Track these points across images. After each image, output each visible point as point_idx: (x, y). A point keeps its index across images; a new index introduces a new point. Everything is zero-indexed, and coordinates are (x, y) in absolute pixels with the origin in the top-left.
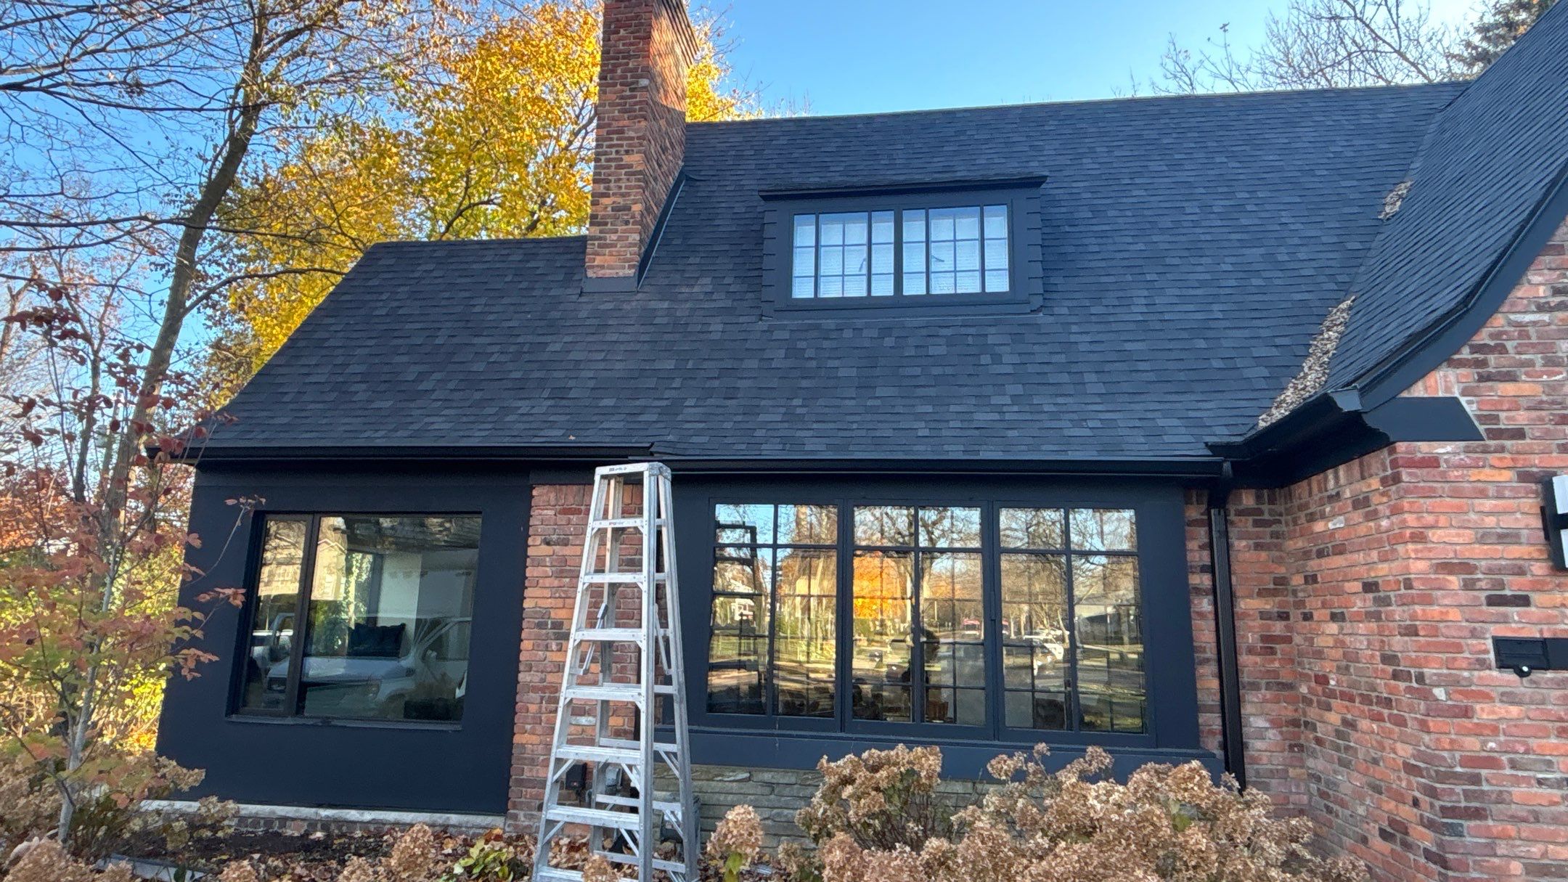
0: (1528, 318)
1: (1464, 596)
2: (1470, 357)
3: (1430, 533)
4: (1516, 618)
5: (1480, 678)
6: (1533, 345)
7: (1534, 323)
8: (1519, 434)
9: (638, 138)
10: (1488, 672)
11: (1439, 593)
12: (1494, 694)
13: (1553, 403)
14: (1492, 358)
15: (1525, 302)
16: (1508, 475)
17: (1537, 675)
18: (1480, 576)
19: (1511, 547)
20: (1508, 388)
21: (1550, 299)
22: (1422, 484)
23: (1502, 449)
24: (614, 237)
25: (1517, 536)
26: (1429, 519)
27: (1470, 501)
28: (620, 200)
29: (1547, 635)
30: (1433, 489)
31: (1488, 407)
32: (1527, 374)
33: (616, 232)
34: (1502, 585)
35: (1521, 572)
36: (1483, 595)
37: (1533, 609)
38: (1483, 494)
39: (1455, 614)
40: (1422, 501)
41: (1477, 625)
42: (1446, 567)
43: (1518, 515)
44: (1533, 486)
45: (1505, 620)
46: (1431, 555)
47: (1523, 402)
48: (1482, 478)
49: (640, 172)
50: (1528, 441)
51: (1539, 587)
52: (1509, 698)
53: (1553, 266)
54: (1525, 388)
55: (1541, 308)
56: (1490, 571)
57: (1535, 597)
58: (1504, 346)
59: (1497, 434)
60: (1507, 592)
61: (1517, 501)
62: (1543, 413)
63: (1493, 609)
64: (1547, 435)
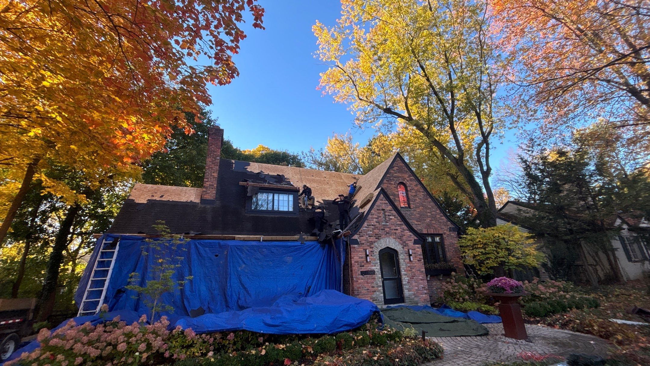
0: (364, 229)
1: (357, 266)
6: (365, 232)
10: (360, 276)
13: (367, 240)
14: (361, 234)
15: (364, 226)
16: (362, 249)
17: (365, 276)
20: (362, 238)
21: (367, 226)
23: (362, 246)
25: (363, 257)
26: (354, 255)
29: (366, 270)
30: (354, 251)
31: (360, 240)
32: (364, 236)
33: (210, 190)
35: (363, 262)
37: (364, 267)
38: (360, 252)
42: (356, 262)
44: (365, 251)
45: (361, 269)
46: (354, 260)
47: (364, 240)
49: (216, 178)
51: (365, 264)
52: (362, 279)
56: (360, 262)
60: (362, 265)
61: (363, 253)
64: (366, 244)
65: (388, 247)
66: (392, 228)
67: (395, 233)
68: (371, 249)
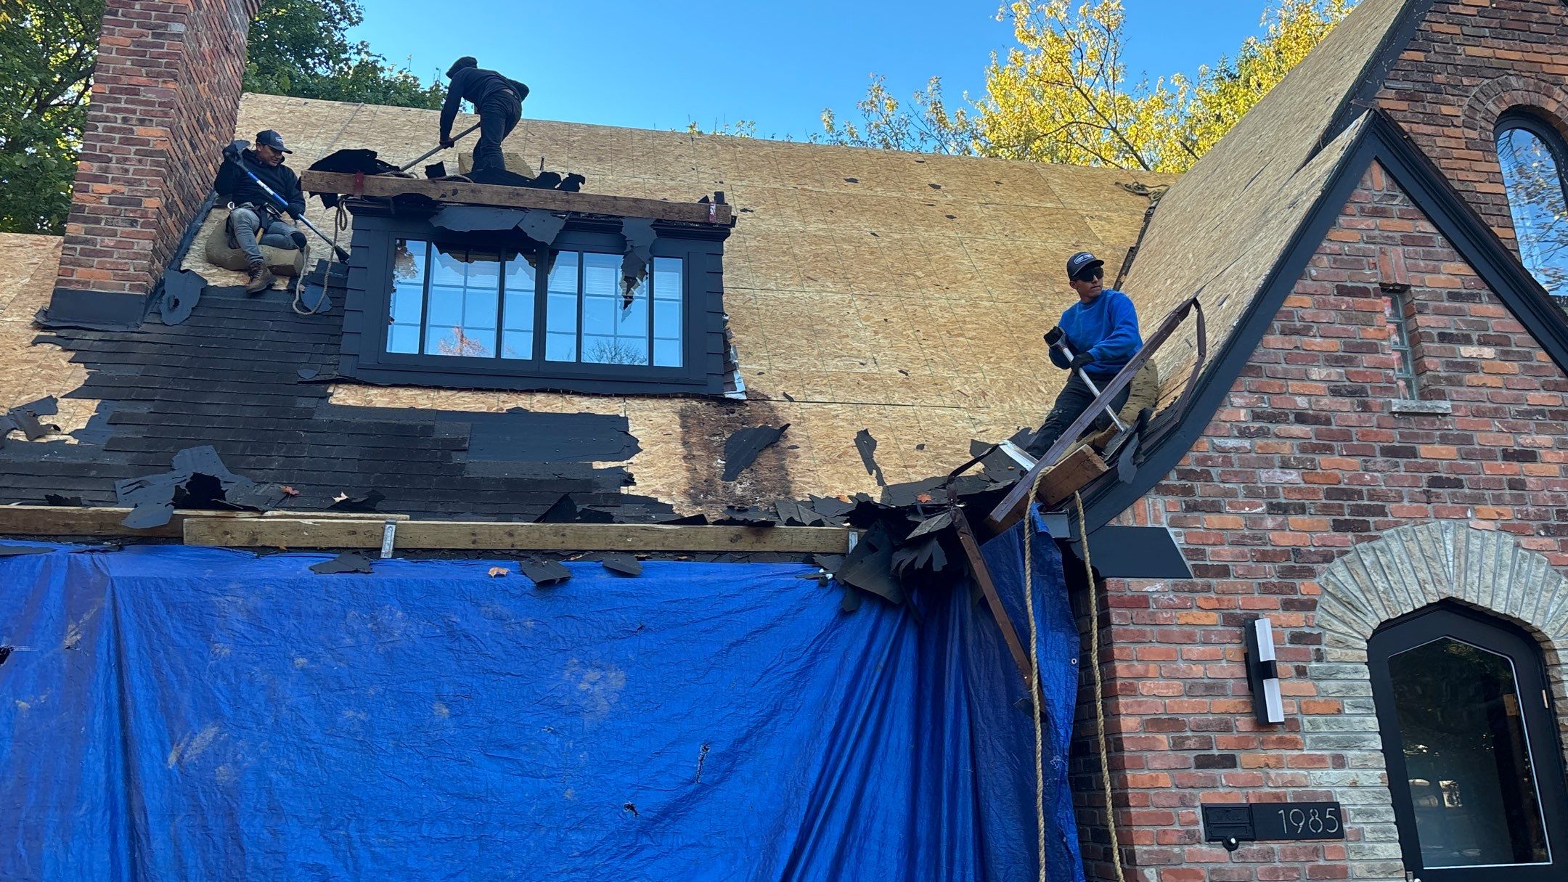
0: (1231, 443)
1: (1173, 758)
2: (1177, 483)
3: (1140, 684)
4: (1224, 782)
5: (1191, 853)
6: (1236, 474)
7: (1237, 449)
8: (1223, 571)
9: (161, 104)
10: (1198, 846)
11: (1149, 755)
12: (1204, 873)
13: (1254, 537)
14: (1198, 486)
15: (1228, 425)
16: (1215, 617)
17: (1245, 848)
18: (1189, 734)
19: (1217, 700)
20: (1214, 520)
21: (1250, 425)
22: (1132, 627)
23: (1208, 588)
24: (109, 241)
25: (1223, 687)
26: (1139, 667)
27: (1178, 647)
28: (125, 189)
29: (1252, 801)
30: (1143, 634)
31: (1194, 541)
32: (1230, 505)
33: (114, 234)
34: (1208, 744)
35: (1227, 728)
36: (1191, 756)
37: (1239, 770)
38: (1190, 639)
39: (1165, 779)
40: (1132, 646)
41: (1187, 791)
42: (1156, 724)
43: (1224, 664)
44: (1237, 630)
45: (1212, 784)
46: (1142, 710)
47: (1228, 536)
48: (1191, 620)
49: (161, 153)
50: (1232, 579)
51: (1244, 745)
52: (1220, 876)
53: (1253, 388)
54: (1229, 520)
55: (1244, 433)
56: (1198, 728)
57: (1242, 757)
58: (1209, 473)
59: (1203, 571)
60: (1215, 752)
61: (1223, 647)
62: (1246, 549)
63: (1202, 773)
64: (1248, 574)
65: (1450, 605)
66: (1481, 440)
67: (1517, 484)
68: (1296, 619)
